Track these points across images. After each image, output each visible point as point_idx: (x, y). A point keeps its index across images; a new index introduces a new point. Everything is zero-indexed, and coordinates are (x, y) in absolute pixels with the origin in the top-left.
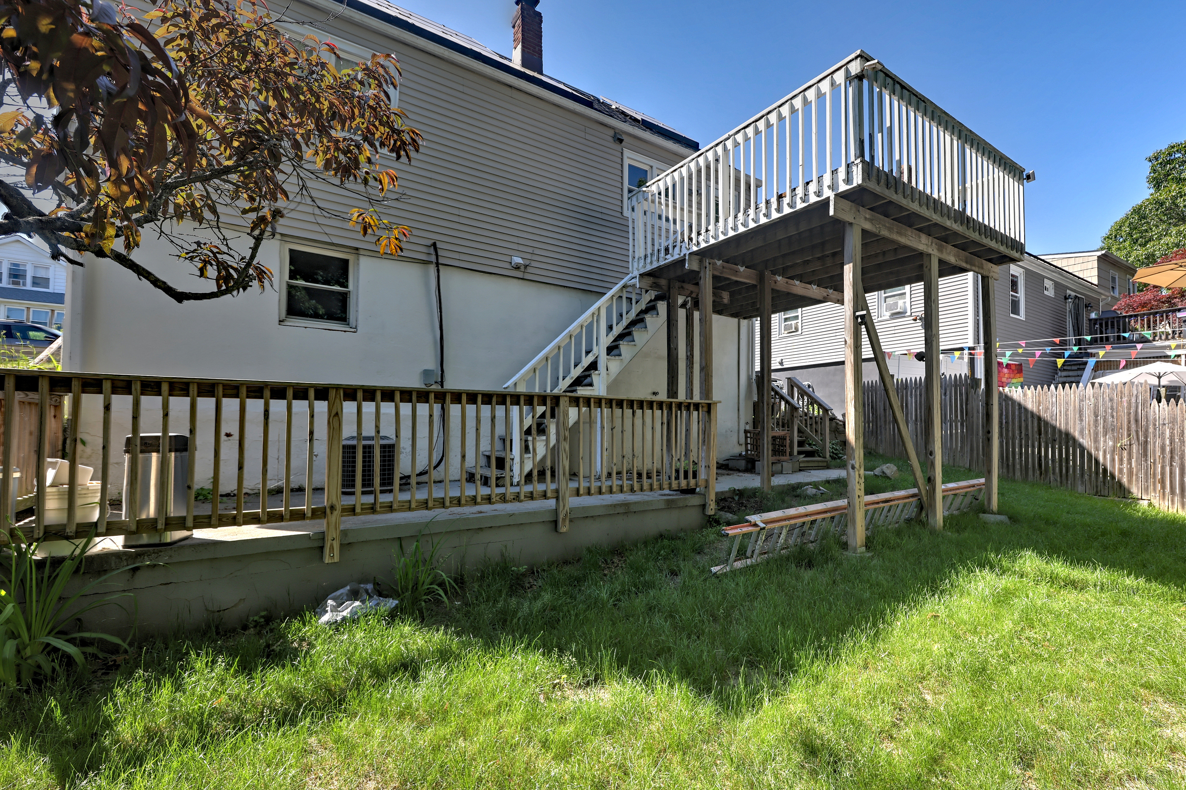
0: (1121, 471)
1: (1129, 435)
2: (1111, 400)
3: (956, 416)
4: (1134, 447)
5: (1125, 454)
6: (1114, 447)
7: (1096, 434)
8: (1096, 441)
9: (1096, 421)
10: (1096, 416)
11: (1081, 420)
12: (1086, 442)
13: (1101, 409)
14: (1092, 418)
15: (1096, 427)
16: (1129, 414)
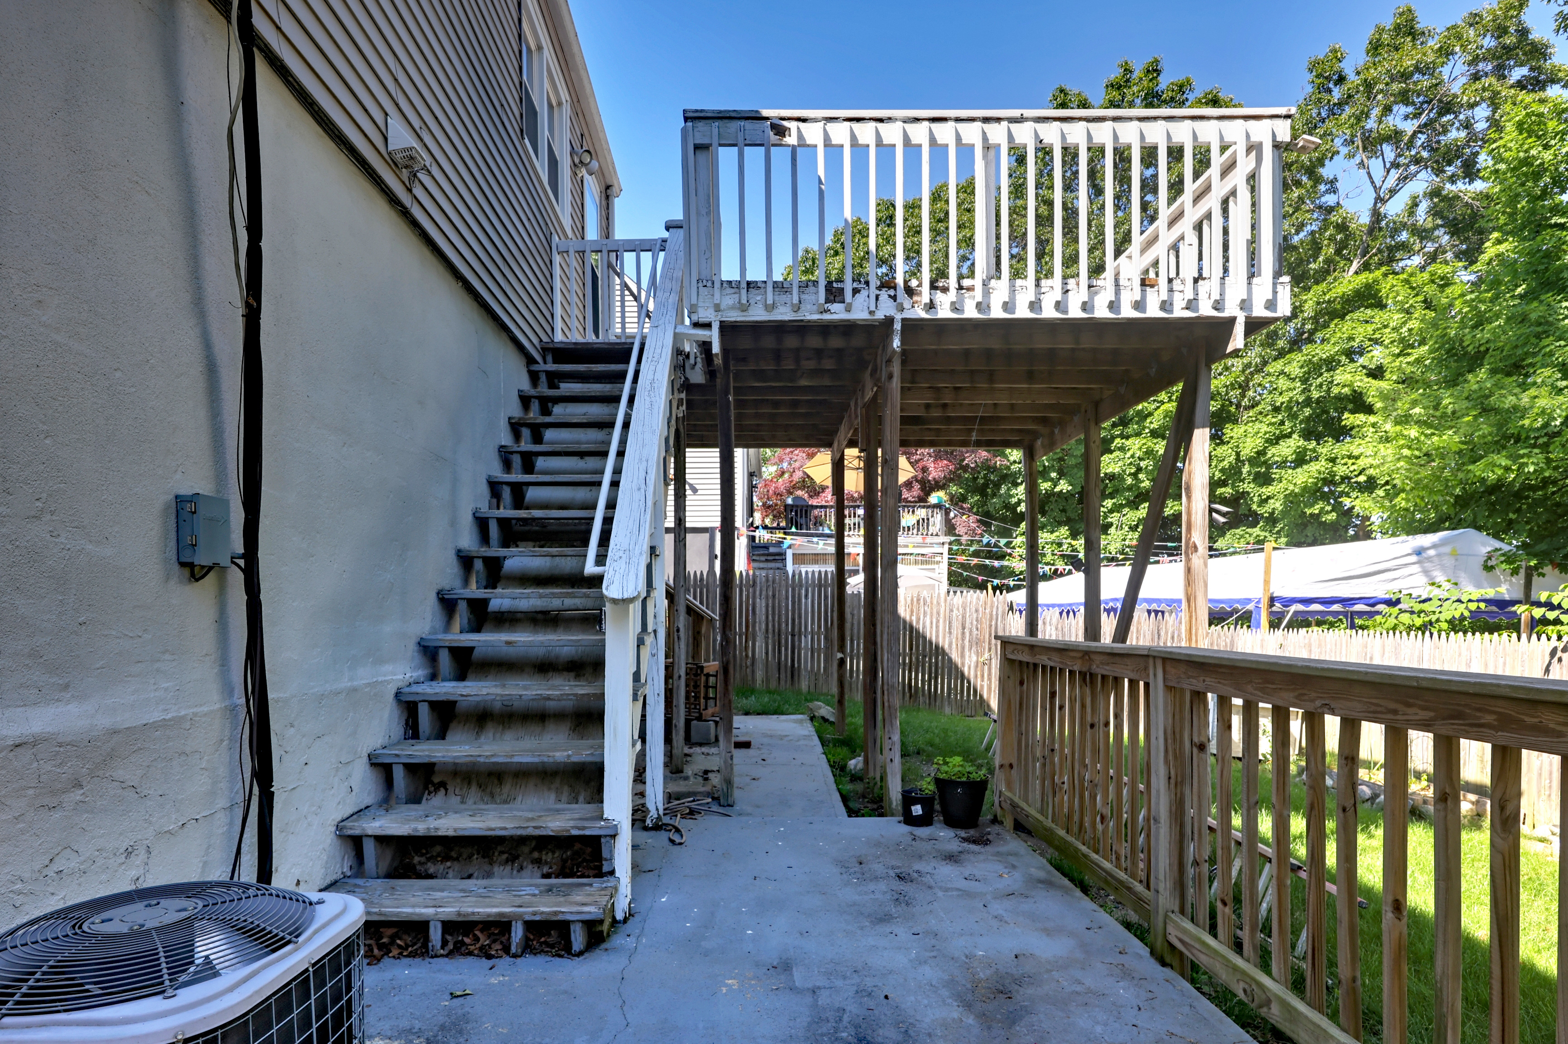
0: (982, 686)
1: (990, 650)
2: (977, 611)
3: (819, 627)
4: (993, 661)
5: (986, 667)
6: (977, 662)
7: (963, 648)
8: (963, 656)
9: (963, 633)
10: (964, 628)
11: (950, 633)
12: (955, 656)
13: (968, 621)
14: (960, 631)
15: (963, 640)
16: (991, 626)
